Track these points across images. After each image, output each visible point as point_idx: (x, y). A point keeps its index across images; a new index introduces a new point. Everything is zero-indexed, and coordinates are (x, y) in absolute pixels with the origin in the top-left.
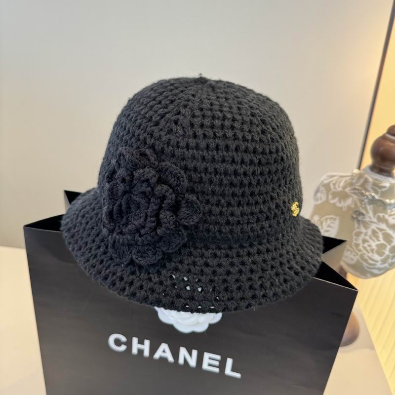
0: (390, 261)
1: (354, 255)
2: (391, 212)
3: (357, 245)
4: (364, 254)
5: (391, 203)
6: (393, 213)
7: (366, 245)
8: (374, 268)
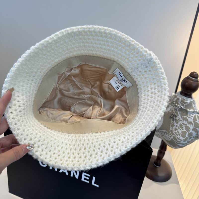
0: (188, 140)
1: (170, 136)
2: (190, 115)
3: (172, 131)
4: (176, 136)
5: (190, 111)
6: (191, 116)
7: (176, 131)
8: (180, 144)
